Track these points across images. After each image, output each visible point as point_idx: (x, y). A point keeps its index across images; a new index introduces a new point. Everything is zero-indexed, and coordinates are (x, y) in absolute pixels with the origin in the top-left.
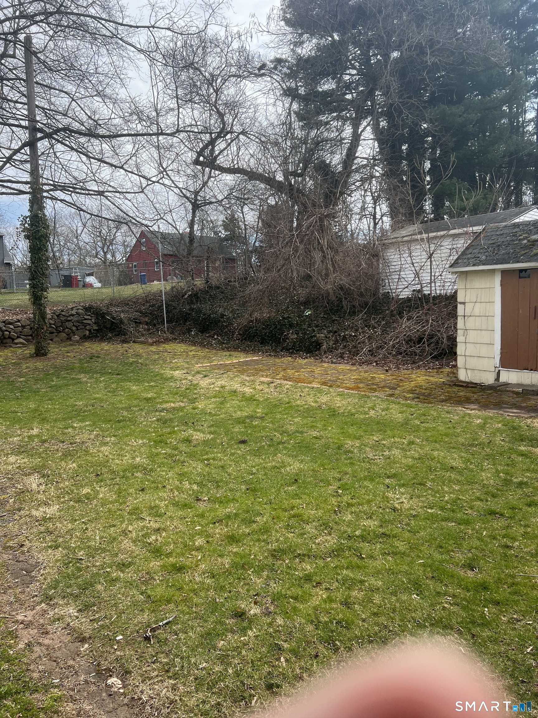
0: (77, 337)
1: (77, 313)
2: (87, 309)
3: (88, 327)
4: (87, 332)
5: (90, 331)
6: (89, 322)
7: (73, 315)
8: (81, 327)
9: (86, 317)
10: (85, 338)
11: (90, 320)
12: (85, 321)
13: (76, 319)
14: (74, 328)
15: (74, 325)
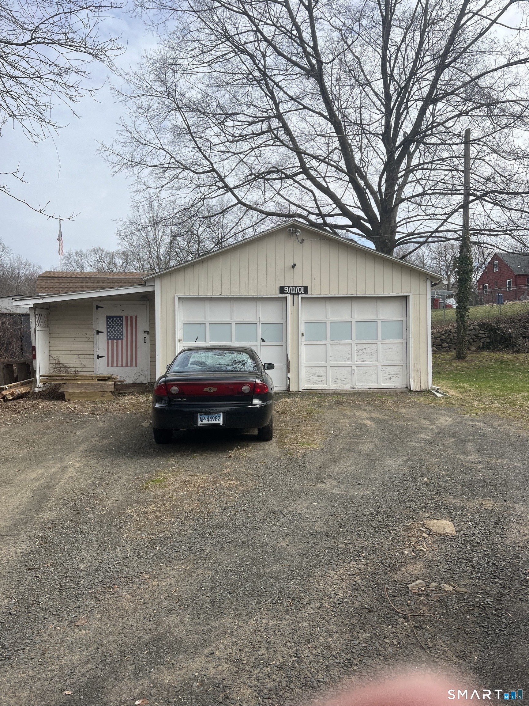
0: (474, 348)
1: (474, 329)
2: (482, 325)
3: (482, 340)
4: (481, 344)
5: (483, 343)
6: (483, 336)
7: (471, 330)
8: (477, 340)
9: (481, 332)
10: (479, 349)
11: (484, 334)
12: (479, 335)
13: (473, 333)
14: (472, 341)
15: (471, 338)
